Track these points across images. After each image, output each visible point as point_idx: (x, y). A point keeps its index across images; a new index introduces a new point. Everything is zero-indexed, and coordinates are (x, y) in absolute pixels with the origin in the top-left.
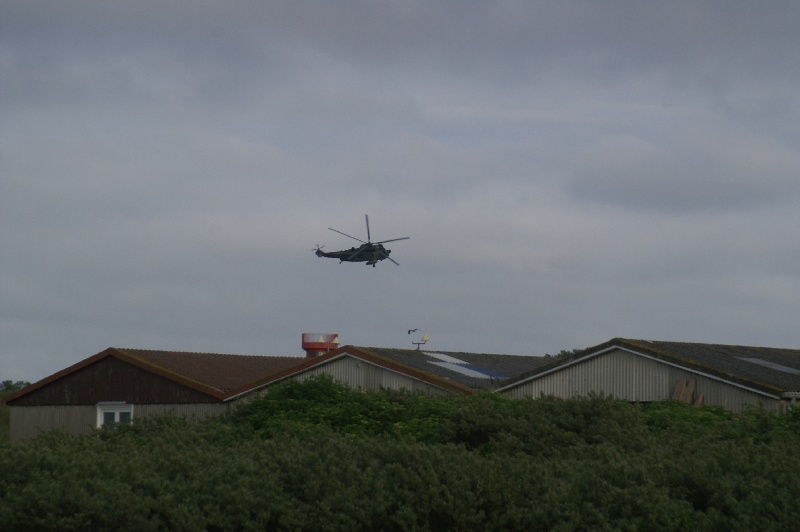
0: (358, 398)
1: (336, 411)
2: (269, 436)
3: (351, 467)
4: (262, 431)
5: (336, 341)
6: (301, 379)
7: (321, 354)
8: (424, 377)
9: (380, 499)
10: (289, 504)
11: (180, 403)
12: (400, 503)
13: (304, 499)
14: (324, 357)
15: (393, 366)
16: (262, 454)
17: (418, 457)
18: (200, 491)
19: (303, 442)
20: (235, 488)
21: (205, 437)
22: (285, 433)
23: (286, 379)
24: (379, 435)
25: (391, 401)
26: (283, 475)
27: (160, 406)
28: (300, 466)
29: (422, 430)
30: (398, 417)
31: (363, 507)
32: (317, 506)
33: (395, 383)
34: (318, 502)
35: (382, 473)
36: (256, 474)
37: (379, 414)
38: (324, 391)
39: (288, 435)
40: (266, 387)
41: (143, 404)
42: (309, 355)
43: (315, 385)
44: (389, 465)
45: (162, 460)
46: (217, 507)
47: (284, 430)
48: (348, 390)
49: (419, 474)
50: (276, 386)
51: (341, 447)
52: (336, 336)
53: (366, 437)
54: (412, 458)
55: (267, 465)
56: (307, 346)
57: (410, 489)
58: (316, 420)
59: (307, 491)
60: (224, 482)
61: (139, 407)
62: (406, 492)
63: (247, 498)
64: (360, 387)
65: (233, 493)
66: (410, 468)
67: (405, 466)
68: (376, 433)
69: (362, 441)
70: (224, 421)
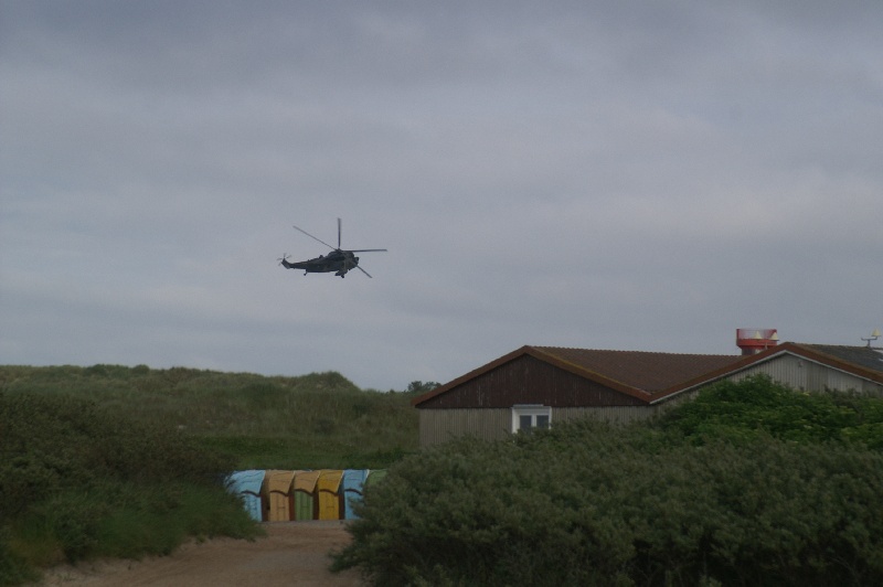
0: (801, 401)
1: (775, 415)
2: (701, 443)
3: (794, 478)
4: (693, 437)
5: (775, 337)
6: (736, 380)
7: (758, 351)
8: (875, 377)
9: (827, 513)
10: (725, 517)
11: (603, 406)
12: (849, 518)
13: (741, 512)
14: (761, 356)
15: (839, 365)
16: (694, 463)
17: (869, 466)
18: (625, 502)
19: (740, 449)
20: (664, 500)
21: (630, 444)
22: (719, 439)
23: (719, 379)
24: (825, 442)
25: (838, 404)
26: (717, 486)
27: (581, 409)
28: (736, 476)
29: (873, 437)
30: (846, 421)
31: (807, 522)
32: (756, 520)
33: (842, 384)
34: (757, 516)
35: (828, 484)
36: (688, 484)
37: (825, 419)
38: (762, 393)
39: (722, 442)
40: (698, 388)
41: (561, 407)
42: (744, 353)
43: (751, 386)
44: (836, 476)
45: (583, 468)
46: (645, 521)
47: (718, 436)
48: (789, 391)
49: (871, 486)
50: (707, 387)
51: (782, 454)
52: (775, 331)
53: (811, 445)
54: (863, 468)
55: (699, 474)
56: (741, 343)
57: (861, 503)
58: (753, 425)
59: (744, 503)
60: (653, 493)
61: (558, 410)
62: (857, 506)
63: (677, 510)
64: (802, 389)
65: (662, 505)
66: (860, 479)
67: (855, 477)
68: (822, 440)
69: (804, 448)
70: (651, 426)
